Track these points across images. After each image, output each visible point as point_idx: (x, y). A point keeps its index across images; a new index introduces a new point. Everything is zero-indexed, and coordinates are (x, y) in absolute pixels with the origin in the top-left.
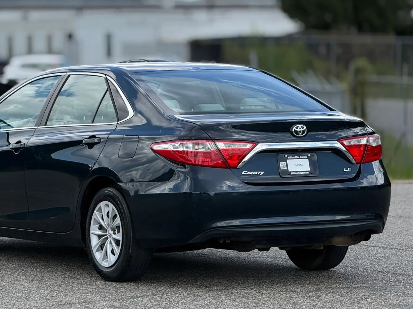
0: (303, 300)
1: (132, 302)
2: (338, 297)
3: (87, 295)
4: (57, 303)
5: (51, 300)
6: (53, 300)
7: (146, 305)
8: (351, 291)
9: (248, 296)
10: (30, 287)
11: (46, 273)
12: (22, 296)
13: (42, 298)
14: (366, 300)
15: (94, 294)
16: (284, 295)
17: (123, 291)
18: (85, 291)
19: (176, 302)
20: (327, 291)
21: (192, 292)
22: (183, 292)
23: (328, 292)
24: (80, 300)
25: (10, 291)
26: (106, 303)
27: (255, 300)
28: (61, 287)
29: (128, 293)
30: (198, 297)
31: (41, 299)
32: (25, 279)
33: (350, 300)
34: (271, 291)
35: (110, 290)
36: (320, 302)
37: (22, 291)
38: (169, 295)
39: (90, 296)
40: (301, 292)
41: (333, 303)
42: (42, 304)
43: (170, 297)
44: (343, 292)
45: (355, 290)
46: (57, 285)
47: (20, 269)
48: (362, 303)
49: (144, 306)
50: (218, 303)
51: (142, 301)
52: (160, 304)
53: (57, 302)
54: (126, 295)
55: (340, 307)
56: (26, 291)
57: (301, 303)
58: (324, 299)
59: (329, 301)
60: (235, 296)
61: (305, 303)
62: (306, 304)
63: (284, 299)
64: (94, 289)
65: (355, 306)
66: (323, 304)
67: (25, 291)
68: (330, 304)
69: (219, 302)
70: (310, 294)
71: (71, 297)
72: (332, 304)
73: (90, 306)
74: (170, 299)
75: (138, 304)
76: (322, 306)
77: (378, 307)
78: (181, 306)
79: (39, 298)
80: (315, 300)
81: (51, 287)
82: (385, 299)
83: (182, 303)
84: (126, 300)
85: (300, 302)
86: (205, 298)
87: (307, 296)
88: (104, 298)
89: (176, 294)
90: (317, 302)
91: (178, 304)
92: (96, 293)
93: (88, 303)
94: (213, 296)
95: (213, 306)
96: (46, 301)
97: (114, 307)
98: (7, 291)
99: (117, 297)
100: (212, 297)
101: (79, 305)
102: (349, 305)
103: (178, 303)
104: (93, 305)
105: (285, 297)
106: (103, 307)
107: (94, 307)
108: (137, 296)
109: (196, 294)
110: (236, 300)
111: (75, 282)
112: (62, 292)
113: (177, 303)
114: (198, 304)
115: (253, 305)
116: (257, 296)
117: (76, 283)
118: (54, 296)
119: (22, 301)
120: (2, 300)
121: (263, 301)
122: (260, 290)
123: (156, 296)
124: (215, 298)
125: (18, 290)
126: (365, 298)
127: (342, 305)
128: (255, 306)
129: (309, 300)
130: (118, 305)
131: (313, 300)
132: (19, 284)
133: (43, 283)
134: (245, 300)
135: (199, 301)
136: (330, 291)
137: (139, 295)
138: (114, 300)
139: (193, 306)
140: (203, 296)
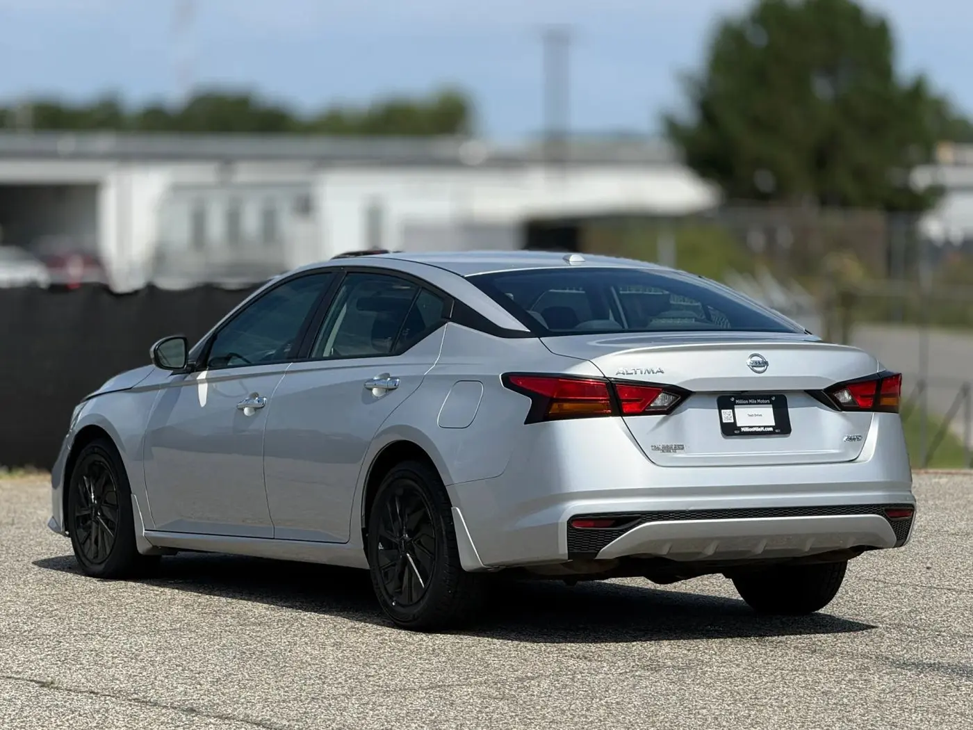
0: (841, 688)
1: (521, 688)
3: (434, 673)
4: (380, 688)
5: (368, 683)
6: (371, 683)
10: (323, 658)
12: (312, 674)
13: (350, 678)
14: (958, 690)
15: (445, 672)
16: (801, 677)
18: (427, 666)
19: (603, 688)
21: (627, 671)
24: (423, 683)
25: (287, 665)
26: (472, 690)
28: (380, 658)
30: (641, 680)
31: (350, 681)
32: (309, 642)
33: (927, 688)
36: (873, 692)
37: (310, 665)
38: (588, 677)
39: (439, 676)
41: (898, 694)
42: (352, 691)
49: (545, 697)
51: (539, 685)
52: (573, 693)
53: (379, 686)
54: (506, 675)
55: (912, 701)
56: (317, 664)
57: (838, 693)
58: (879, 686)
59: (888, 690)
61: (845, 693)
62: (848, 696)
63: (803, 685)
64: (444, 662)
66: (879, 696)
67: (314, 664)
71: (405, 677)
74: (589, 683)
75: (534, 692)
79: (344, 678)
80: (863, 688)
81: (361, 657)
83: (615, 691)
84: (508, 683)
85: (835, 691)
86: (656, 682)
87: (844, 680)
88: (467, 679)
89: (598, 673)
90: (867, 692)
92: (449, 670)
93: (438, 689)
95: (674, 698)
96: (358, 684)
97: (489, 696)
98: (281, 666)
100: (668, 680)
103: (607, 691)
106: (468, 697)
109: (637, 674)
112: (385, 667)
114: (645, 694)
118: (372, 674)
119: (313, 684)
120: (276, 682)
121: (766, 689)
125: (302, 663)
135: (646, 687)
136: (884, 671)
138: (486, 683)
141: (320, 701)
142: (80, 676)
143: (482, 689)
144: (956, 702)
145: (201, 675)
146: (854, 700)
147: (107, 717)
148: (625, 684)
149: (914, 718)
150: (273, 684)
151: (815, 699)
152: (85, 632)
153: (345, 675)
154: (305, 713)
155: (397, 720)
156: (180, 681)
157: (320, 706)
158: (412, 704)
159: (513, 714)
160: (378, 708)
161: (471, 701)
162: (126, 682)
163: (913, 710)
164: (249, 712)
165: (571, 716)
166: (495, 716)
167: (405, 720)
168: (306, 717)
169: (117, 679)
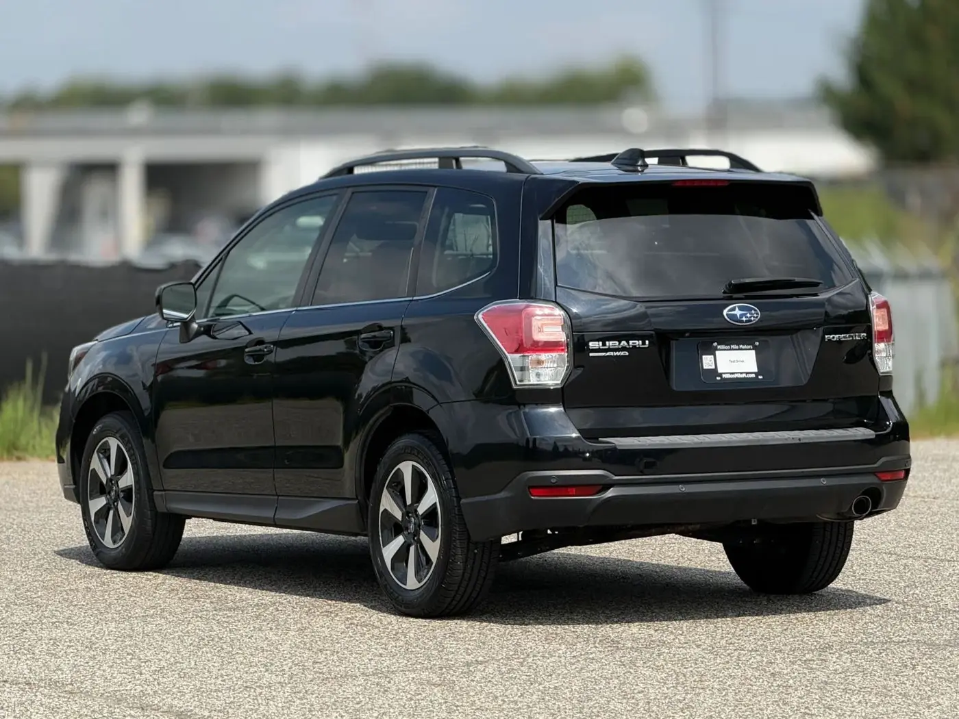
1: (465, 673)
2: (860, 661)
3: (384, 659)
4: (321, 675)
5: (311, 671)
7: (490, 679)
8: (888, 651)
9: (688, 661)
10: (281, 644)
11: (318, 616)
12: (259, 661)
13: (296, 665)
15: (396, 657)
17: (453, 651)
20: (842, 651)
22: (566, 653)
23: (842, 653)
24: (368, 669)
25: (240, 652)
26: (414, 676)
27: (700, 669)
28: (338, 643)
29: (461, 655)
30: (592, 663)
32: (274, 628)
33: (883, 667)
34: (735, 650)
35: (429, 649)
36: (825, 672)
37: (263, 651)
38: (539, 659)
39: (388, 662)
40: (792, 653)
41: (849, 674)
43: (539, 662)
44: (872, 652)
45: (896, 647)
46: (332, 640)
47: (272, 608)
48: (905, 673)
49: (485, 682)
50: (627, 675)
52: (515, 678)
53: (321, 673)
54: (456, 659)
55: (860, 681)
56: (270, 651)
57: (787, 674)
59: (840, 670)
60: (664, 660)
61: (794, 673)
63: (756, 666)
64: (399, 646)
65: (890, 679)
66: (828, 677)
67: (267, 651)
68: (843, 676)
69: (630, 672)
70: (808, 656)
71: (352, 663)
72: (846, 676)
73: (383, 681)
75: (475, 677)
76: (825, 681)
77: (934, 681)
78: (556, 681)
80: (816, 669)
81: (319, 643)
82: (949, 666)
83: (559, 675)
84: (454, 668)
85: (785, 672)
86: (606, 665)
87: (800, 660)
90: (818, 673)
91: (550, 678)
92: (401, 655)
93: (380, 675)
94: (620, 661)
96: (301, 671)
98: (234, 653)
99: (438, 663)
100: (619, 663)
101: (362, 680)
102: (879, 677)
104: (388, 680)
105: (758, 662)
107: (389, 682)
108: (476, 661)
109: (591, 656)
110: (663, 668)
111: (367, 633)
113: (548, 676)
114: (588, 677)
115: (693, 679)
116: (706, 660)
117: (369, 636)
118: (320, 661)
119: (256, 672)
122: (713, 648)
123: (513, 660)
124: (624, 665)
125: (257, 649)
126: (911, 663)
127: (864, 679)
128: (697, 680)
129: (803, 668)
130: (436, 679)
131: (812, 669)
132: (261, 637)
133: (306, 636)
134: (680, 669)
135: (592, 671)
137: (480, 659)
139: (578, 681)
140: (603, 660)
141: (252, 690)
142: (25, 666)
143: (424, 675)
144: (906, 682)
145: (147, 663)
146: (800, 681)
147: (28, 710)
148: (573, 667)
149: (853, 699)
150: (215, 671)
151: (761, 680)
152: (54, 620)
153: (293, 662)
154: (231, 702)
155: (321, 709)
156: (122, 670)
157: (249, 695)
158: (344, 691)
159: (443, 701)
160: (308, 697)
161: (407, 688)
162: (68, 672)
163: (856, 692)
164: (175, 703)
165: (501, 703)
166: (423, 703)
167: (330, 708)
168: (230, 707)
169: (61, 670)
